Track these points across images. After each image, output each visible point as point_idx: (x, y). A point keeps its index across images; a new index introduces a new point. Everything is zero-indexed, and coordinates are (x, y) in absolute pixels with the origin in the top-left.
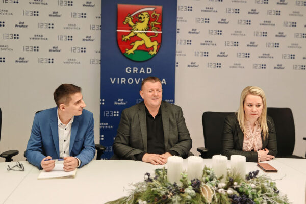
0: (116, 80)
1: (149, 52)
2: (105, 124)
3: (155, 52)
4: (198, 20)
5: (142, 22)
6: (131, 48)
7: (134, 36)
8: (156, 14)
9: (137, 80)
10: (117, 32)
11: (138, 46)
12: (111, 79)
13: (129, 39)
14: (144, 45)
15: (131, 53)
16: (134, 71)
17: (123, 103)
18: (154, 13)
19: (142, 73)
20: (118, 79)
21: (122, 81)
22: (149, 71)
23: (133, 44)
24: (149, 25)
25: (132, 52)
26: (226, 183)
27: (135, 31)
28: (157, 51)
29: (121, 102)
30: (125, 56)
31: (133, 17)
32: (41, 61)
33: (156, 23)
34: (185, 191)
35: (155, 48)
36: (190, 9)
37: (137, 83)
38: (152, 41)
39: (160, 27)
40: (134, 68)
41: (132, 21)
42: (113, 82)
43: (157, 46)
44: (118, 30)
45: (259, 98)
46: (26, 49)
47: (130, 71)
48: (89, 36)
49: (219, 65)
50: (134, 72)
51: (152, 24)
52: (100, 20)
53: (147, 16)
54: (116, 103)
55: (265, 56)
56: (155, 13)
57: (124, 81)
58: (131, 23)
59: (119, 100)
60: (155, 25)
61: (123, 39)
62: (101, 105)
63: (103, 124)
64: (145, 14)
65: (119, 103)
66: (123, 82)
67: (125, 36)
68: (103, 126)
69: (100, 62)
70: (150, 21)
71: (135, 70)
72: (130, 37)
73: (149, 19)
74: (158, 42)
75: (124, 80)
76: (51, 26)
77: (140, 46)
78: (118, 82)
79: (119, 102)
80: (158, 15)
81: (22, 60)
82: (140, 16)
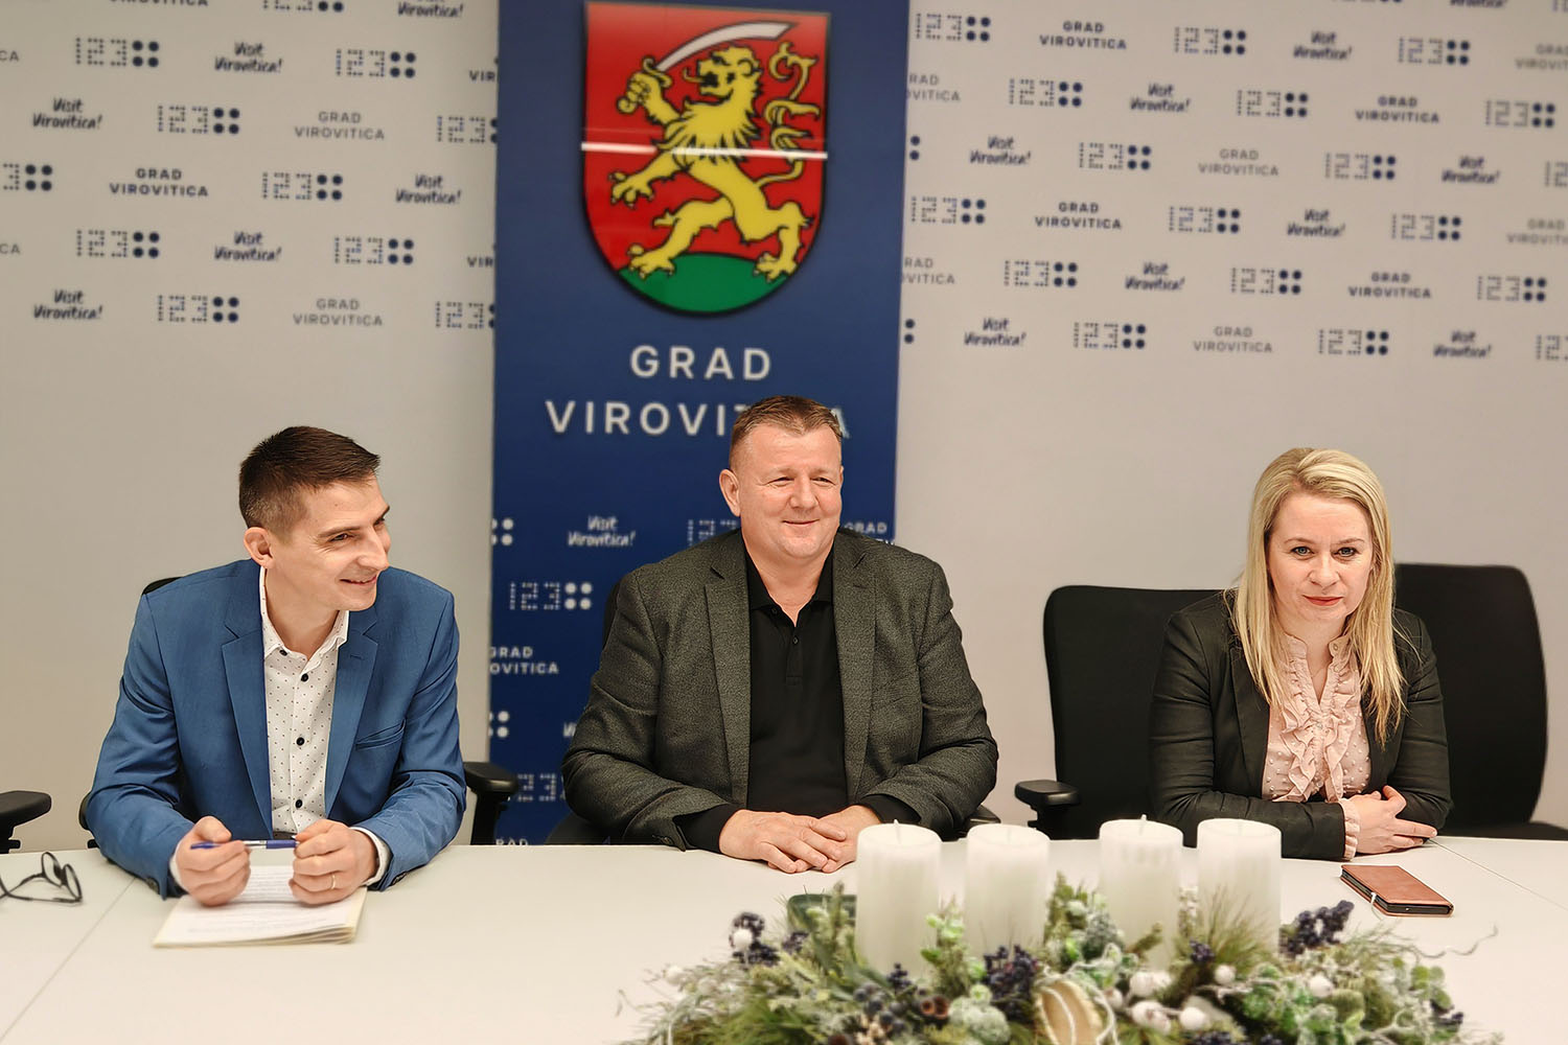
0: (579, 416)
1: (755, 262)
2: (515, 652)
3: (786, 263)
4: (1021, 92)
5: (718, 101)
6: (661, 238)
7: (672, 177)
8: (793, 59)
9: (692, 417)
10: (585, 154)
11: (696, 230)
12: (550, 405)
13: (646, 190)
14: (730, 223)
15: (658, 269)
16: (675, 364)
17: (615, 541)
18: (783, 52)
19: (719, 377)
20: (590, 407)
21: (610, 420)
22: (757, 363)
23: (668, 220)
24: (755, 116)
25: (668, 265)
26: (1172, 970)
27: (681, 151)
28: (801, 258)
29: (602, 533)
30: (626, 285)
31: (666, 73)
32: (170, 309)
33: (796, 108)
34: (951, 1011)
35: (791, 242)
36: (977, 29)
37: (692, 429)
38: (774, 204)
39: (817, 128)
40: (675, 351)
41: (666, 95)
42: (560, 427)
43: (801, 229)
44: (587, 146)
45: (1353, 511)
46: (90, 245)
47: (654, 364)
48: (432, 174)
49: (1133, 337)
50: (673, 373)
51: (774, 109)
52: (492, 87)
53: (746, 68)
54: (574, 539)
55: (1386, 284)
56: (791, 50)
57: (621, 421)
58: (660, 109)
59: (594, 524)
60: (790, 119)
61: (618, 191)
62: (498, 551)
63: (504, 652)
64: (733, 55)
65: (592, 541)
66: (616, 426)
67: (628, 175)
68: (508, 660)
69: (488, 316)
70: (761, 95)
71: (681, 360)
72: (651, 184)
73: (758, 82)
74: (802, 211)
75: (618, 413)
76: (226, 121)
77: (705, 230)
78: (589, 428)
79: (596, 533)
80: (805, 63)
81: (68, 306)
82: (707, 67)
